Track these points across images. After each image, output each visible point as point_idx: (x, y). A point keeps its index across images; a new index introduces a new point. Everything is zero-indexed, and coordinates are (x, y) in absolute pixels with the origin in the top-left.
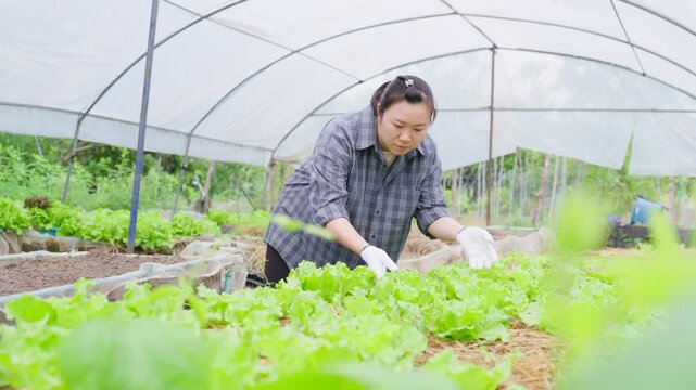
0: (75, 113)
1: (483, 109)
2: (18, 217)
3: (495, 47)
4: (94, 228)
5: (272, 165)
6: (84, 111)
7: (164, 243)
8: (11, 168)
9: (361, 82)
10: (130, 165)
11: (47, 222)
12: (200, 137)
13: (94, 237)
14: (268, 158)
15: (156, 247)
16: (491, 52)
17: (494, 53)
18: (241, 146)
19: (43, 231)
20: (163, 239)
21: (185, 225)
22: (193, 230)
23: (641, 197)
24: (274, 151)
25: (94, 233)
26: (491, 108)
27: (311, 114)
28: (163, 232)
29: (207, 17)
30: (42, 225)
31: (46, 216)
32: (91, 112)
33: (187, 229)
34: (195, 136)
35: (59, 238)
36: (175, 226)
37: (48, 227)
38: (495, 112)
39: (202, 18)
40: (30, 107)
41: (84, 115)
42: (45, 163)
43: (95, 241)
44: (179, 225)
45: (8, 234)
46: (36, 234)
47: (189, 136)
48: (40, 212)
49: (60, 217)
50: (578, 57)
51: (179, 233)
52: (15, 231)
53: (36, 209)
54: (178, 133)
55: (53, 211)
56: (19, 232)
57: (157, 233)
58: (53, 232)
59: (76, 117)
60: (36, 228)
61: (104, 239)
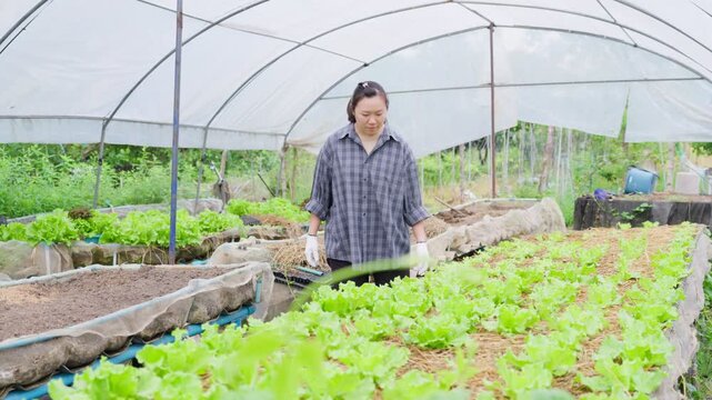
0: (99, 119)
1: (483, 86)
2: (67, 230)
3: (493, 25)
4: (132, 233)
5: (285, 149)
6: (108, 117)
7: (194, 241)
8: (40, 170)
9: (366, 65)
10: (150, 158)
11: (90, 231)
12: (216, 129)
13: (132, 242)
14: (281, 141)
15: (187, 245)
16: (489, 31)
17: (492, 31)
18: (255, 134)
19: (87, 239)
20: (193, 237)
21: (211, 221)
22: (218, 226)
23: (633, 166)
24: (286, 136)
25: (132, 238)
26: (492, 85)
27: (320, 98)
28: (192, 230)
29: (217, 23)
30: (86, 234)
31: (88, 225)
32: (115, 117)
33: (212, 225)
34: (212, 129)
35: (103, 246)
36: (201, 223)
37: (92, 235)
38: (495, 89)
39: (213, 25)
40: (59, 118)
41: (108, 120)
42: (71, 163)
43: (134, 245)
44: (206, 222)
45: (60, 246)
46: (83, 243)
47: (206, 129)
48: (83, 222)
49: (100, 225)
50: (573, 32)
51: (206, 230)
52: (65, 243)
53: (79, 220)
54: (196, 127)
55: (94, 220)
56: (69, 244)
57: (187, 232)
58: (96, 240)
59: (101, 122)
60: (82, 239)
61: (141, 243)
